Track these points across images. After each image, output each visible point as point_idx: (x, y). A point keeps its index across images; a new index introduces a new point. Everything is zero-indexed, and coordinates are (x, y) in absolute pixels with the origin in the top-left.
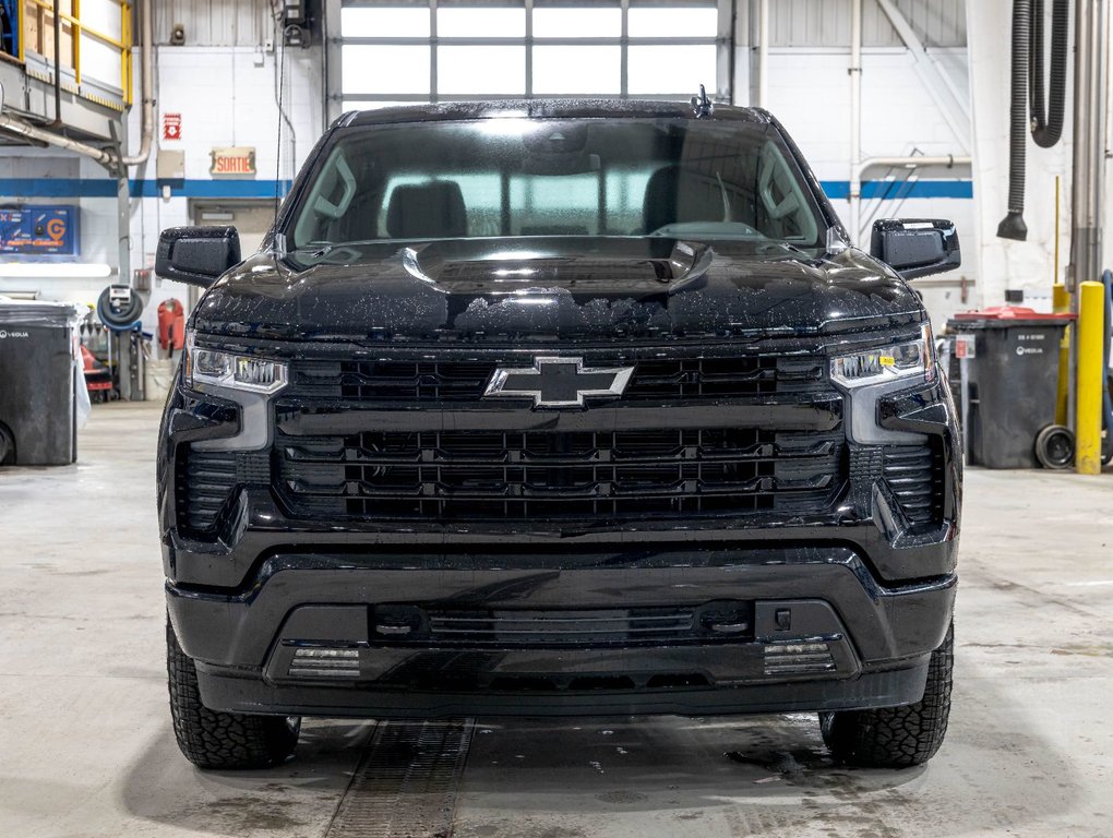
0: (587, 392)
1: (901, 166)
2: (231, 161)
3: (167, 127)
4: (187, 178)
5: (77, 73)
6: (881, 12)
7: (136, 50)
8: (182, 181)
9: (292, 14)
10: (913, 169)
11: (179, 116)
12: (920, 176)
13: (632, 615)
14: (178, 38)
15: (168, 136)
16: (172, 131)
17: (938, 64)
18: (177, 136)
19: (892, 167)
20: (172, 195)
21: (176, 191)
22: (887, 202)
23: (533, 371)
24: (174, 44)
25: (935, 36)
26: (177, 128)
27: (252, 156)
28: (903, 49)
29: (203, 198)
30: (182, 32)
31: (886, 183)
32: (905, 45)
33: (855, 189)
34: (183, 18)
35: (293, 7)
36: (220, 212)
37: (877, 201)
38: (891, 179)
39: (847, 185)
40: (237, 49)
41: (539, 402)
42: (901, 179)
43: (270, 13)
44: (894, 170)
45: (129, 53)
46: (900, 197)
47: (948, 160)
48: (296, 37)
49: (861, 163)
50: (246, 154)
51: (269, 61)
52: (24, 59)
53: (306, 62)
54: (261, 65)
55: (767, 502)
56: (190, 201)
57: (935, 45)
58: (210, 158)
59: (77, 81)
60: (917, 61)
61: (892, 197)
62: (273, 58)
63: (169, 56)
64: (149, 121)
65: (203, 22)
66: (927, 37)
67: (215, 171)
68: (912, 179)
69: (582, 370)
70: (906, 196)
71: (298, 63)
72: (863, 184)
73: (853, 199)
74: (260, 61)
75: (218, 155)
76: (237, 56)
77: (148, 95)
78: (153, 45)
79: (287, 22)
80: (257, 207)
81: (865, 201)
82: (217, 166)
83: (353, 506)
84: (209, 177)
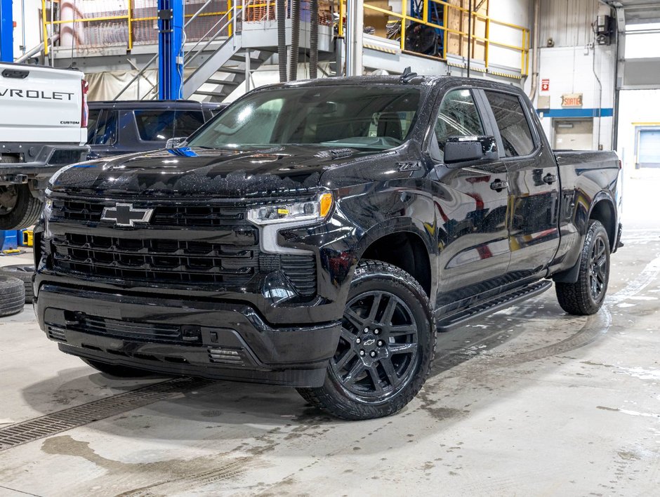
0: (134, 220)
2: (571, 100)
3: (543, 85)
4: (551, 108)
5: (486, 63)
7: (531, 50)
8: (549, 110)
9: (601, 29)
11: (548, 80)
14: (550, 44)
15: (543, 89)
16: (545, 87)
18: (547, 89)
20: (544, 116)
21: (546, 115)
23: (114, 209)
24: (548, 47)
26: (548, 85)
27: (581, 98)
29: (559, 118)
30: (551, 41)
34: (553, 35)
35: (601, 26)
36: (567, 124)
40: (576, 48)
41: (117, 223)
43: (592, 30)
45: (527, 52)
48: (602, 41)
50: (577, 97)
51: (591, 52)
52: (446, 58)
53: (609, 52)
54: (587, 54)
55: (220, 279)
56: (553, 119)
58: (561, 99)
59: (486, 66)
62: (592, 51)
63: (546, 52)
64: (534, 83)
65: (563, 36)
67: (564, 105)
69: (132, 209)
71: (605, 53)
74: (586, 53)
75: (565, 97)
76: (576, 51)
77: (535, 71)
78: (538, 48)
79: (598, 33)
80: (584, 121)
82: (565, 102)
84: (560, 108)
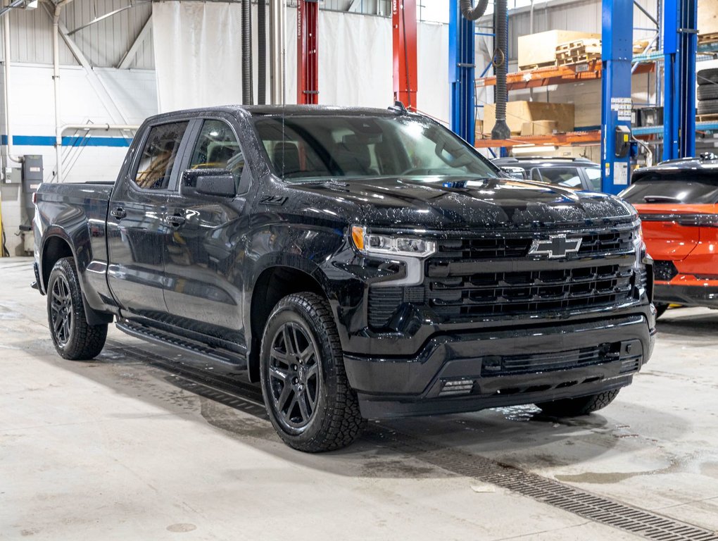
0: (568, 251)
1: (82, 129)
6: (67, 47)
10: (88, 131)
12: (92, 135)
13: (580, 352)
17: (99, 76)
19: (77, 129)
22: (75, 148)
23: (549, 242)
25: (95, 61)
28: (81, 67)
31: (74, 138)
32: (80, 64)
33: (59, 141)
37: (70, 147)
38: (77, 136)
39: (55, 138)
41: (551, 256)
42: (82, 136)
44: (79, 131)
46: (82, 145)
47: (107, 127)
49: (62, 127)
57: (96, 66)
60: (88, 74)
61: (78, 145)
66: (91, 61)
68: (88, 136)
69: (567, 241)
70: (85, 145)
72: (63, 138)
73: (58, 146)
81: (64, 147)
83: (464, 310)
